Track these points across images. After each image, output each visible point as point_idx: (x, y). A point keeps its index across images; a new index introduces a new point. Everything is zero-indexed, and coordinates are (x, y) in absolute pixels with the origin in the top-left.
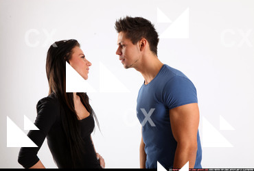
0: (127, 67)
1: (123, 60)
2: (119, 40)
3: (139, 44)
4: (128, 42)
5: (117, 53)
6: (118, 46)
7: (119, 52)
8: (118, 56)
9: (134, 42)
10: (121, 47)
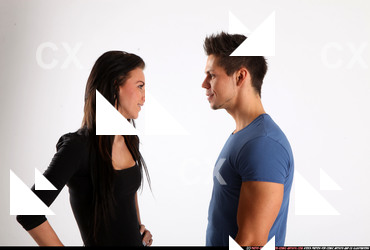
0: (215, 108)
1: (211, 96)
2: (207, 67)
3: (236, 75)
4: (221, 72)
5: (204, 86)
6: (205, 76)
7: (207, 85)
8: (205, 90)
9: (229, 73)
10: (209, 77)
